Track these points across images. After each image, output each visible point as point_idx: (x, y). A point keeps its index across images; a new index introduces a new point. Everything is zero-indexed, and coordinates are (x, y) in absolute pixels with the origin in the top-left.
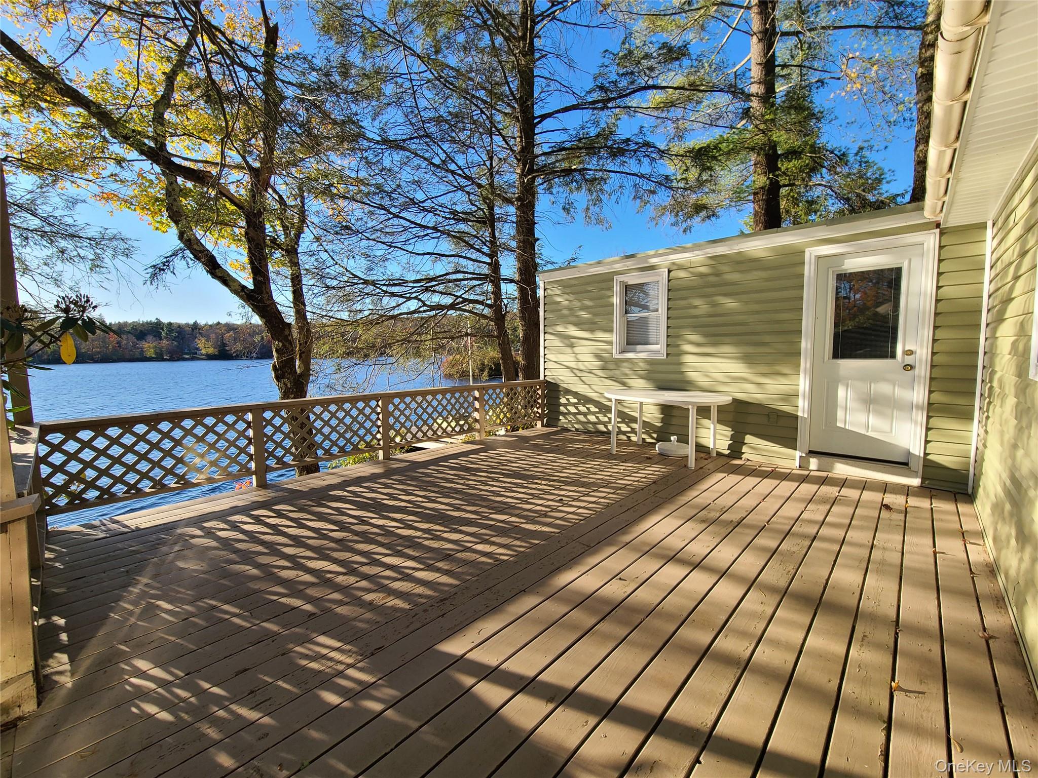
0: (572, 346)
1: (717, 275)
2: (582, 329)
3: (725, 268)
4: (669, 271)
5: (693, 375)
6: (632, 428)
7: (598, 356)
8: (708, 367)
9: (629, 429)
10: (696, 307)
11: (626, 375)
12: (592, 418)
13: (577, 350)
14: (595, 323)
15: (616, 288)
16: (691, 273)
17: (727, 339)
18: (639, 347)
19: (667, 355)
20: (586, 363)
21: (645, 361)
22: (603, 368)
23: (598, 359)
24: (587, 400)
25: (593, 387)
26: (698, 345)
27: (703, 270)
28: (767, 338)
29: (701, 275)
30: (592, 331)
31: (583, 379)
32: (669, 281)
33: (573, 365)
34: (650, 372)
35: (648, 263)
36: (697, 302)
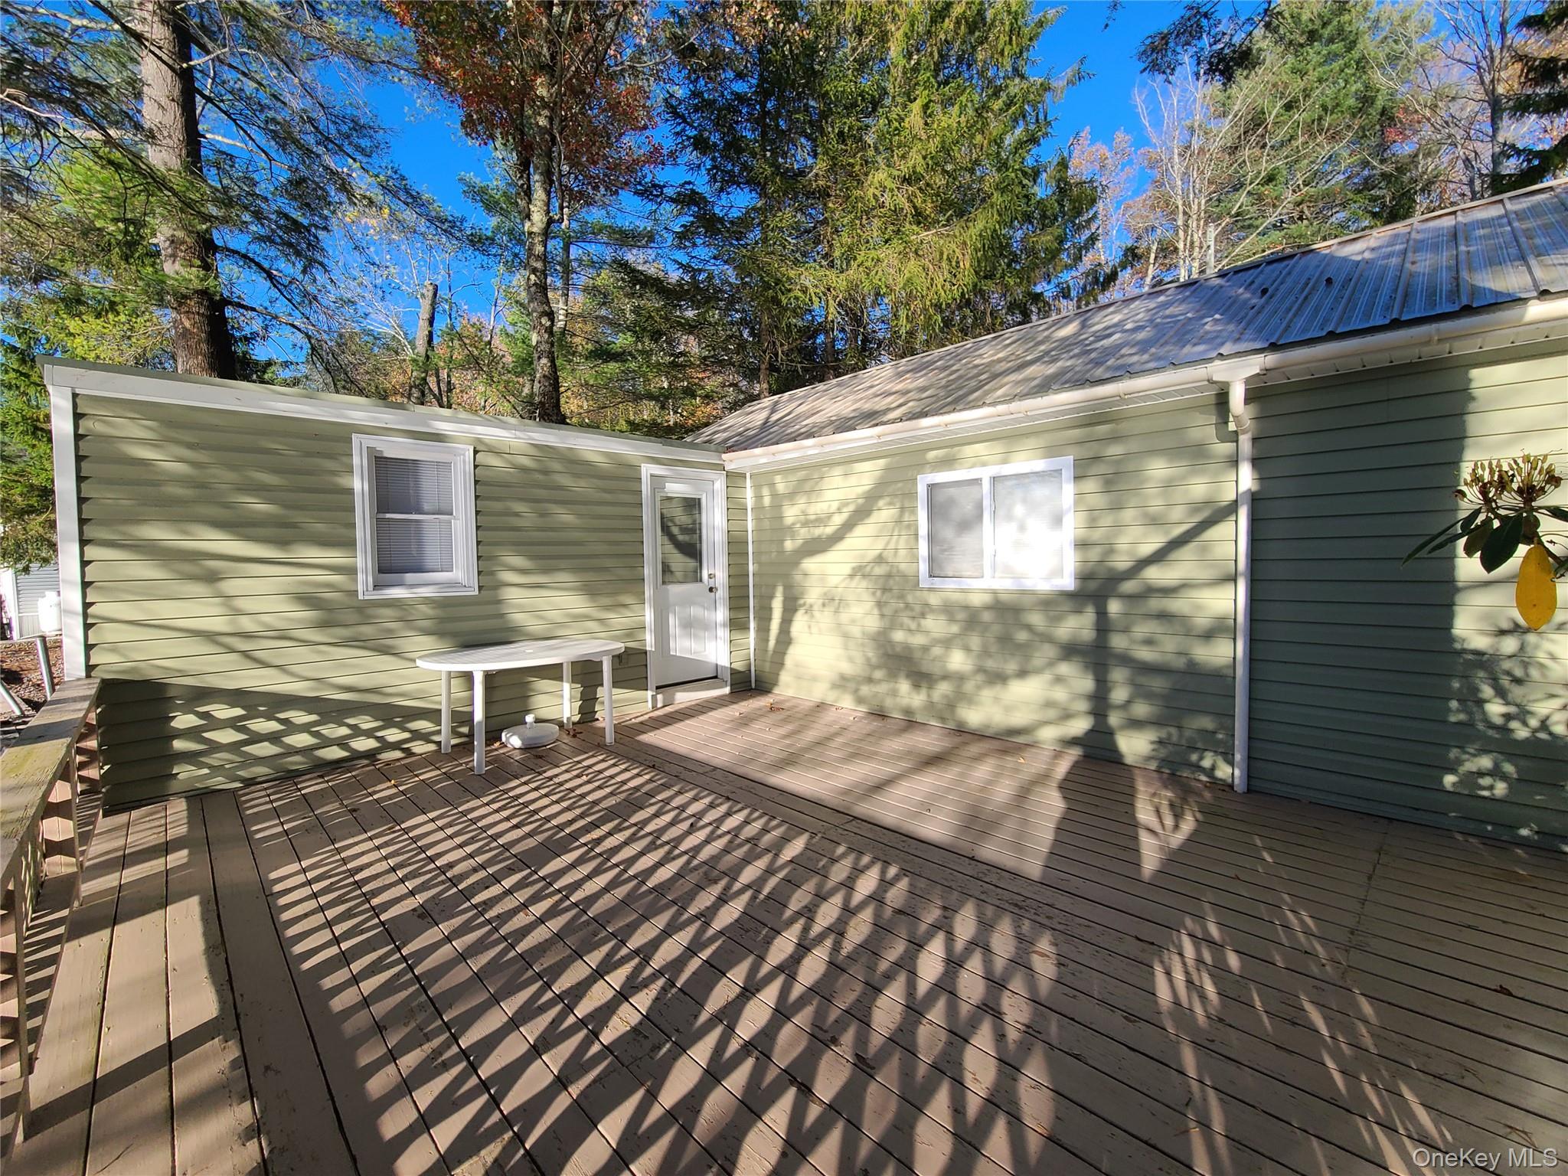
0: (212, 578)
1: (546, 472)
2: (248, 538)
3: (556, 466)
4: (476, 452)
5: (519, 618)
6: (411, 731)
7: (306, 600)
8: (541, 603)
9: (406, 735)
10: (517, 514)
11: (390, 631)
12: (302, 740)
13: (230, 586)
14: (294, 526)
15: (359, 460)
16: (507, 461)
17: (563, 564)
18: (410, 577)
19: (480, 588)
20: (266, 618)
21: (427, 601)
22: (323, 625)
23: (307, 605)
24: (279, 702)
25: (295, 669)
26: (523, 571)
27: (526, 461)
28: (608, 563)
29: (524, 469)
30: (283, 543)
31: (259, 654)
32: (476, 467)
33: (218, 624)
34: (442, 620)
35: (429, 426)
36: (519, 507)
